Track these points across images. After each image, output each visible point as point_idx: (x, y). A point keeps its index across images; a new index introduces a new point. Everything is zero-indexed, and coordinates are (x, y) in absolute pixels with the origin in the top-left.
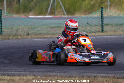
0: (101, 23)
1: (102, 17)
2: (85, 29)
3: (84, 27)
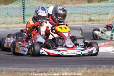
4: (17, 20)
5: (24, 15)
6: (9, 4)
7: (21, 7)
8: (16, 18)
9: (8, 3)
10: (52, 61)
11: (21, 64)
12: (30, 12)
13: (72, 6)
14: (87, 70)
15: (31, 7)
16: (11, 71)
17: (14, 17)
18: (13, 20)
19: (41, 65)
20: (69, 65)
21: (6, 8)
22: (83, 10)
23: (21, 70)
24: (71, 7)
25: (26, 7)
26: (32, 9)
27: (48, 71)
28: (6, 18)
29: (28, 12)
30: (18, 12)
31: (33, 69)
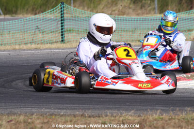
0: (61, 28)
1: (63, 18)
2: (33, 37)
3: (31, 34)
4: (52, 38)
5: (63, 30)
6: (39, 13)
7: (58, 18)
8: (51, 34)
9: (37, 12)
10: (107, 100)
11: (59, 104)
12: (71, 26)
13: (136, 17)
14: (162, 115)
15: (74, 19)
16: (46, 114)
17: (47, 32)
18: (46, 37)
19: (91, 106)
20: (133, 107)
21: (35, 19)
22: (152, 23)
23: (61, 112)
24: (135, 19)
25: (65, 18)
26: (74, 21)
27: (101, 114)
28: (34, 34)
29: (69, 26)
30: (54, 26)
31: (79, 111)
